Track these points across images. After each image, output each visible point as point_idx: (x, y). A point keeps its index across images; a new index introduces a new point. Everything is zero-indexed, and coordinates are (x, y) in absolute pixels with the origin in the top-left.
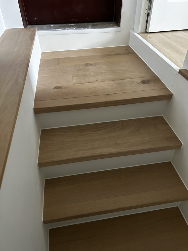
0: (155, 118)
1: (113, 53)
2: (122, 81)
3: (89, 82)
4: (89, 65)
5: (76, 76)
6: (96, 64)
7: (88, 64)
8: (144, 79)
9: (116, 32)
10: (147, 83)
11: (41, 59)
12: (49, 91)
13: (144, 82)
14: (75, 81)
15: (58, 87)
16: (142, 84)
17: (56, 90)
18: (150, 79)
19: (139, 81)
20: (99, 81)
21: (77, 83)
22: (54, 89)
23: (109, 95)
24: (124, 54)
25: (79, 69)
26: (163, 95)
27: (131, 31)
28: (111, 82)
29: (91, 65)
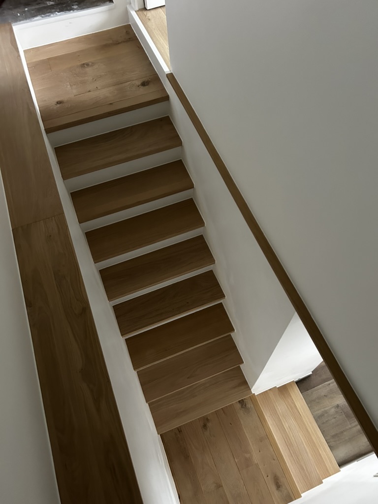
0: (161, 120)
1: (111, 42)
2: (124, 85)
3: (90, 91)
4: (85, 66)
5: (74, 85)
6: (93, 64)
7: (84, 64)
8: (144, 80)
9: (109, 10)
10: (147, 85)
11: (27, 62)
12: (52, 108)
13: (144, 84)
14: (75, 92)
15: (59, 101)
16: (142, 87)
17: (58, 105)
18: (150, 80)
19: (139, 83)
20: (99, 88)
21: (77, 94)
22: (56, 105)
23: (111, 104)
24: (124, 42)
25: (75, 74)
26: (161, 98)
27: (128, 7)
28: (111, 88)
29: (88, 65)
